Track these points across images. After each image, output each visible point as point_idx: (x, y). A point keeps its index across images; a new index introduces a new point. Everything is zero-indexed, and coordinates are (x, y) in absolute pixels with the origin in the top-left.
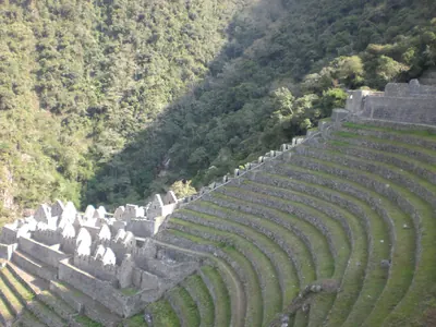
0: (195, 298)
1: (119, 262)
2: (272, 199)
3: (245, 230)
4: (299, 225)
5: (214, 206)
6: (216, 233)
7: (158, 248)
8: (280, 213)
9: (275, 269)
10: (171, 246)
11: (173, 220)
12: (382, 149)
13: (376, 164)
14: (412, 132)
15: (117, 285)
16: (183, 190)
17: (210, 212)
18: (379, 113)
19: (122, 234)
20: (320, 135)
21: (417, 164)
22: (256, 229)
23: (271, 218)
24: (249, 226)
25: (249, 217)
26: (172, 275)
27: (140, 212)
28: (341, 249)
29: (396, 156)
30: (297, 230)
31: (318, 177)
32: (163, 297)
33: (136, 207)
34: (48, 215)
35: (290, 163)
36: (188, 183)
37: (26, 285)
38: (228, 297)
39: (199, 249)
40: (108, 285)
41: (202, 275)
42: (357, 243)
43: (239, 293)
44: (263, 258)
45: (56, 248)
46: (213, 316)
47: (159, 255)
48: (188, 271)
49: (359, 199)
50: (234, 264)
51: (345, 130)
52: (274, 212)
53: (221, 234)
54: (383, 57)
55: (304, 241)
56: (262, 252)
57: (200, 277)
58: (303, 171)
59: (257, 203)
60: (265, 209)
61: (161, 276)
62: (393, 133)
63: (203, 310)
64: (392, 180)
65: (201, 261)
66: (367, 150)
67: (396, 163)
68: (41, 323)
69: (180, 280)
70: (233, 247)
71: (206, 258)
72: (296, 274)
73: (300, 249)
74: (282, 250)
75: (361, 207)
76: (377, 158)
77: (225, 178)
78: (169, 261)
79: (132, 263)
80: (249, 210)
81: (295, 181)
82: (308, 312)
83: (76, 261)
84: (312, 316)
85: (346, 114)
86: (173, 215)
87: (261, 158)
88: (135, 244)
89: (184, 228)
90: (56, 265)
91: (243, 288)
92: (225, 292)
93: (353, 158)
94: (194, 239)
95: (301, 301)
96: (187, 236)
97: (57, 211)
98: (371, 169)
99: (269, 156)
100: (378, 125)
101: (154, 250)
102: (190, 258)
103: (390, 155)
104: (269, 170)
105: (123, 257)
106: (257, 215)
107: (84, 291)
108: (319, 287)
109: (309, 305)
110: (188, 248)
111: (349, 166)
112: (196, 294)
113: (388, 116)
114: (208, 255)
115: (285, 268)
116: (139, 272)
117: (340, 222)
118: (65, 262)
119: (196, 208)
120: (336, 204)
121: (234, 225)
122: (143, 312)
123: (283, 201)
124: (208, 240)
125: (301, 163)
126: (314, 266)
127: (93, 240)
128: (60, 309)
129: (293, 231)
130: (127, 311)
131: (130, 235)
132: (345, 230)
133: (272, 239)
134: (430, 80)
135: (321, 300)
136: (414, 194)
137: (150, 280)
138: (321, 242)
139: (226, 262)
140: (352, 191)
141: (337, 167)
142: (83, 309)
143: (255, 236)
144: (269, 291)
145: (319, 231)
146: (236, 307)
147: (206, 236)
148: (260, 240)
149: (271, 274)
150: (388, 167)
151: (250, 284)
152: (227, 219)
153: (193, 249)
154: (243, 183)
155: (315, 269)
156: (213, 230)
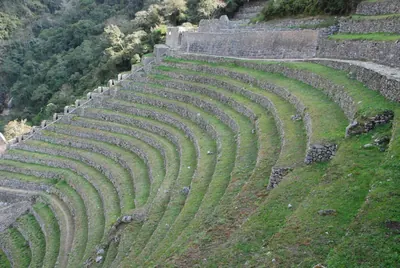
0: (27, 239)
2: (102, 133)
3: (75, 164)
4: (126, 156)
5: (46, 144)
6: (47, 170)
8: (108, 146)
9: (101, 201)
11: (3, 162)
12: (196, 81)
13: (192, 95)
14: (221, 64)
16: (19, 128)
17: (40, 150)
18: (194, 47)
20: (143, 70)
21: (224, 93)
22: (86, 163)
23: (101, 152)
24: (80, 161)
25: (79, 151)
28: (156, 177)
29: (207, 86)
30: (122, 161)
31: (142, 110)
35: (117, 98)
36: (23, 122)
38: (59, 233)
39: (31, 188)
41: (34, 213)
42: (170, 170)
43: (68, 228)
44: (91, 190)
46: (44, 253)
48: (21, 210)
49: (176, 128)
50: (65, 199)
51: (165, 64)
52: (102, 145)
53: (53, 170)
55: (127, 170)
57: (32, 216)
58: (128, 104)
59: (87, 138)
60: (93, 142)
62: (206, 66)
63: (35, 249)
64: (203, 109)
65: (34, 200)
66: (183, 82)
67: (207, 93)
69: (12, 221)
70: (65, 182)
71: (38, 196)
72: (118, 204)
73: (124, 178)
74: (108, 181)
75: (177, 135)
76: (192, 89)
77: (55, 116)
80: (79, 145)
81: (121, 115)
82: (118, 243)
84: (121, 247)
85: (165, 50)
87: (89, 94)
89: (15, 168)
91: (73, 222)
92: (57, 228)
93: (172, 90)
94: (26, 178)
95: (114, 232)
96: (17, 176)
98: (186, 99)
99: (97, 92)
100: (192, 58)
102: (21, 198)
103: (203, 86)
104: (97, 106)
106: (86, 149)
108: (129, 218)
109: (119, 236)
110: (20, 188)
111: (168, 98)
112: (28, 232)
113: (202, 50)
114: (42, 193)
115: (109, 200)
117: (159, 151)
119: (26, 147)
120: (156, 133)
121: (66, 161)
123: (110, 134)
124: (40, 178)
125: (126, 97)
126: (133, 194)
129: (120, 163)
132: (163, 158)
133: (100, 171)
135: (131, 230)
136: (220, 122)
138: (142, 171)
139: (58, 197)
140: (170, 120)
141: (158, 99)
143: (86, 170)
144: (94, 222)
145: (142, 161)
146: (64, 242)
147: (38, 174)
148: (89, 173)
149: (97, 206)
150: (200, 97)
151: (79, 218)
152: (59, 156)
153: (25, 189)
154: (73, 120)
155: (134, 197)
156: (44, 168)
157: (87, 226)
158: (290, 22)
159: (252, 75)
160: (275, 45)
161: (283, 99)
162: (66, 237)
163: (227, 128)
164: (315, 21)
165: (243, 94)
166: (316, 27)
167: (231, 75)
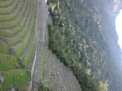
12: (30, 4)
13: (26, 3)
14: (35, 12)
18: (40, 3)
21: (26, 14)
29: (28, 8)
54: (56, 4)
62: (35, 7)
64: (21, 7)
67: (26, 8)
98: (24, 1)
100: (37, 3)
103: (29, 7)
113: (39, 6)
134: (49, 17)
136: (18, 13)
150: (25, 6)
158: (47, 33)
159: (32, 23)
160: (41, 29)
161: (25, 34)
163: (16, 16)
164: (47, 40)
165: (26, 20)
166: (45, 40)
167: (32, 16)
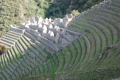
0: (77, 47)
1: (55, 36)
2: (103, 17)
3: (93, 27)
4: (111, 26)
5: (84, 19)
7: (67, 31)
8: (105, 22)
9: (101, 40)
10: (70, 31)
11: (71, 23)
15: (54, 42)
16: (76, 13)
17: (82, 21)
19: (56, 27)
22: (97, 27)
23: (102, 23)
24: (95, 26)
25: (95, 23)
26: (70, 40)
27: (61, 20)
30: (110, 28)
32: (67, 46)
33: (60, 19)
34: (34, 20)
35: (110, 5)
36: (77, 11)
37: (28, 42)
38: (86, 47)
39: (79, 32)
40: (52, 42)
41: (79, 40)
43: (89, 46)
44: (98, 36)
45: (37, 31)
46: (82, 52)
47: (67, 33)
48: (76, 38)
50: (89, 37)
52: (103, 21)
53: (86, 27)
55: (111, 31)
56: (98, 34)
57: (79, 41)
58: (115, 7)
59: (98, 18)
60: (100, 20)
61: (67, 40)
63: (79, 51)
65: (79, 36)
68: (33, 52)
69: (73, 41)
70: (89, 32)
72: (107, 42)
73: (110, 34)
74: (104, 34)
77: (88, 10)
78: (70, 35)
79: (59, 36)
80: (95, 20)
81: (111, 11)
82: (107, 54)
83: (43, 35)
84: (108, 55)
86: (71, 22)
87: (100, 3)
88: (60, 30)
89: (75, 25)
90: (37, 36)
91: (91, 45)
92: (86, 45)
94: (78, 29)
95: (106, 50)
96: (76, 28)
97: (37, 20)
99: (104, 2)
101: (65, 32)
102: (76, 35)
104: (103, 7)
105: (56, 34)
106: (97, 22)
107: (45, 43)
108: (112, 47)
109: (108, 52)
110: (76, 32)
112: (77, 45)
114: (82, 34)
115: (104, 39)
116: (61, 39)
118: (40, 35)
119: (78, 19)
121: (90, 25)
122: (62, 50)
123: (106, 18)
124: (82, 29)
125: (114, 5)
126: (113, 39)
127: (47, 28)
128: (38, 48)
129: (108, 28)
130: (57, 50)
131: (58, 27)
133: (101, 30)
135: (112, 50)
137: (64, 41)
138: (117, 32)
139: (87, 36)
142: (45, 49)
143: (96, 29)
144: (98, 46)
145: (117, 28)
146: (88, 50)
147: (81, 28)
148: (98, 30)
149: (99, 41)
151: (93, 44)
152: (88, 23)
153: (77, 32)
154: (94, 12)
155: (113, 40)
156: (83, 27)
157: (96, 46)
162: (89, 49)
